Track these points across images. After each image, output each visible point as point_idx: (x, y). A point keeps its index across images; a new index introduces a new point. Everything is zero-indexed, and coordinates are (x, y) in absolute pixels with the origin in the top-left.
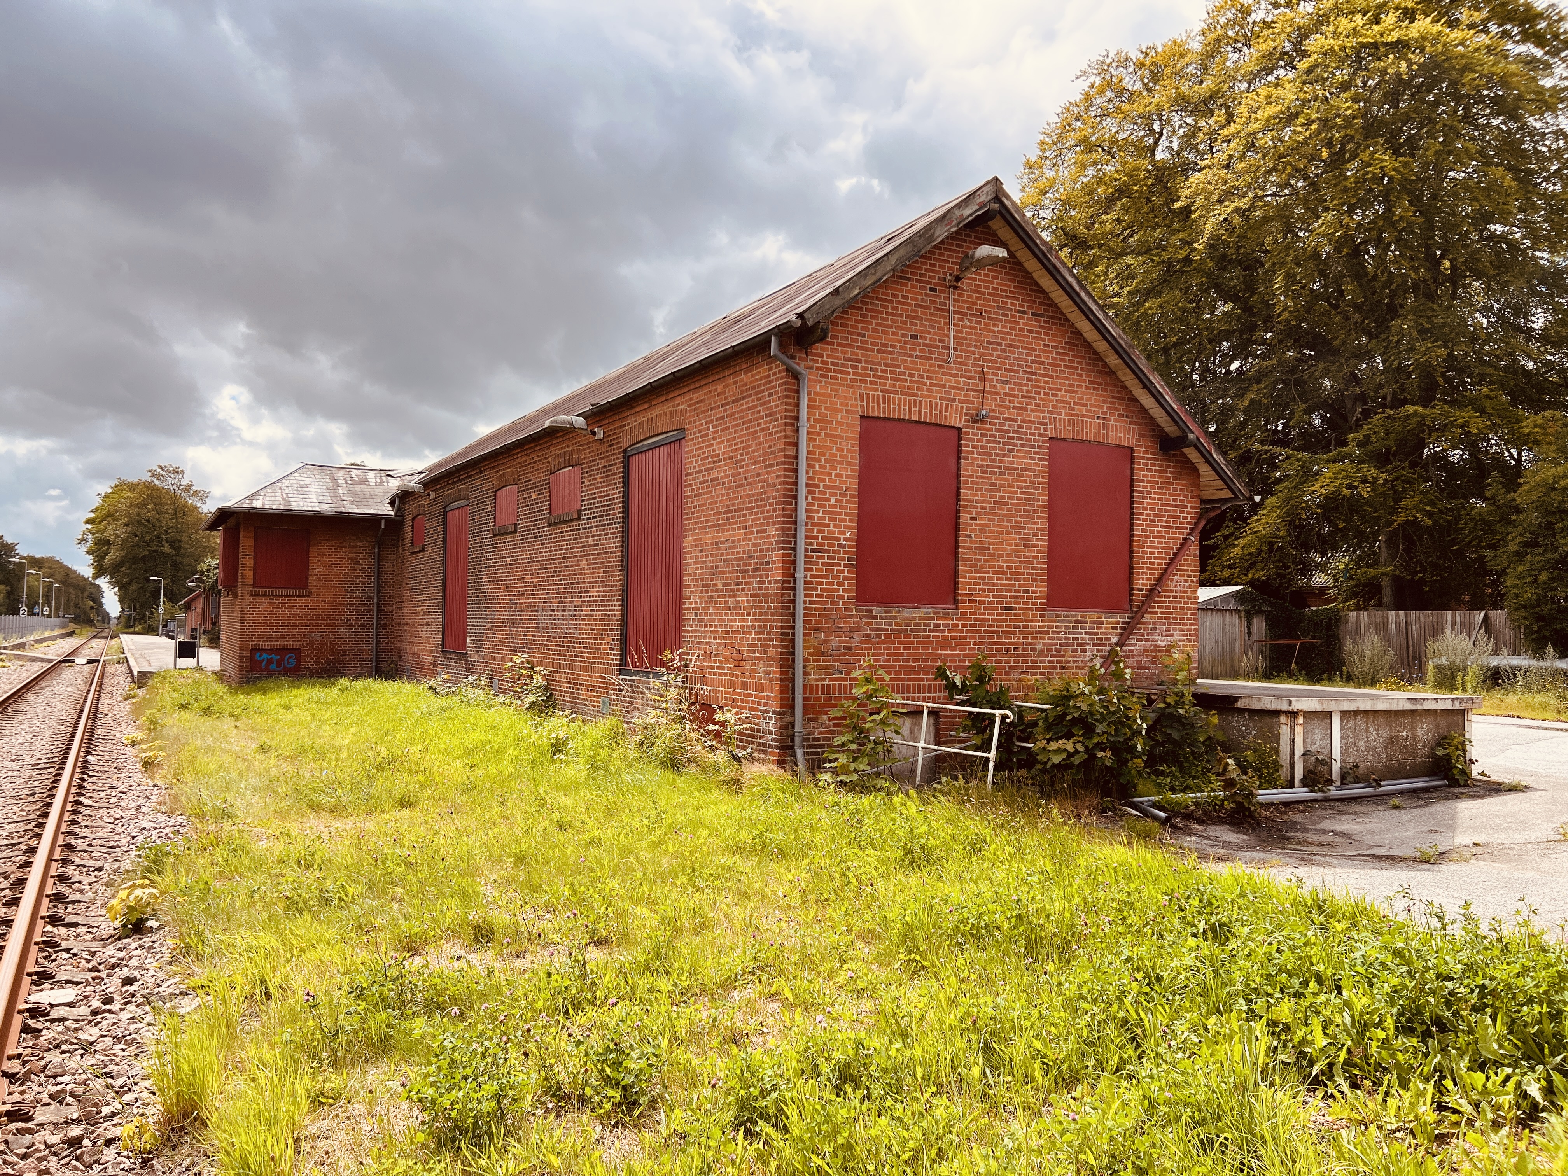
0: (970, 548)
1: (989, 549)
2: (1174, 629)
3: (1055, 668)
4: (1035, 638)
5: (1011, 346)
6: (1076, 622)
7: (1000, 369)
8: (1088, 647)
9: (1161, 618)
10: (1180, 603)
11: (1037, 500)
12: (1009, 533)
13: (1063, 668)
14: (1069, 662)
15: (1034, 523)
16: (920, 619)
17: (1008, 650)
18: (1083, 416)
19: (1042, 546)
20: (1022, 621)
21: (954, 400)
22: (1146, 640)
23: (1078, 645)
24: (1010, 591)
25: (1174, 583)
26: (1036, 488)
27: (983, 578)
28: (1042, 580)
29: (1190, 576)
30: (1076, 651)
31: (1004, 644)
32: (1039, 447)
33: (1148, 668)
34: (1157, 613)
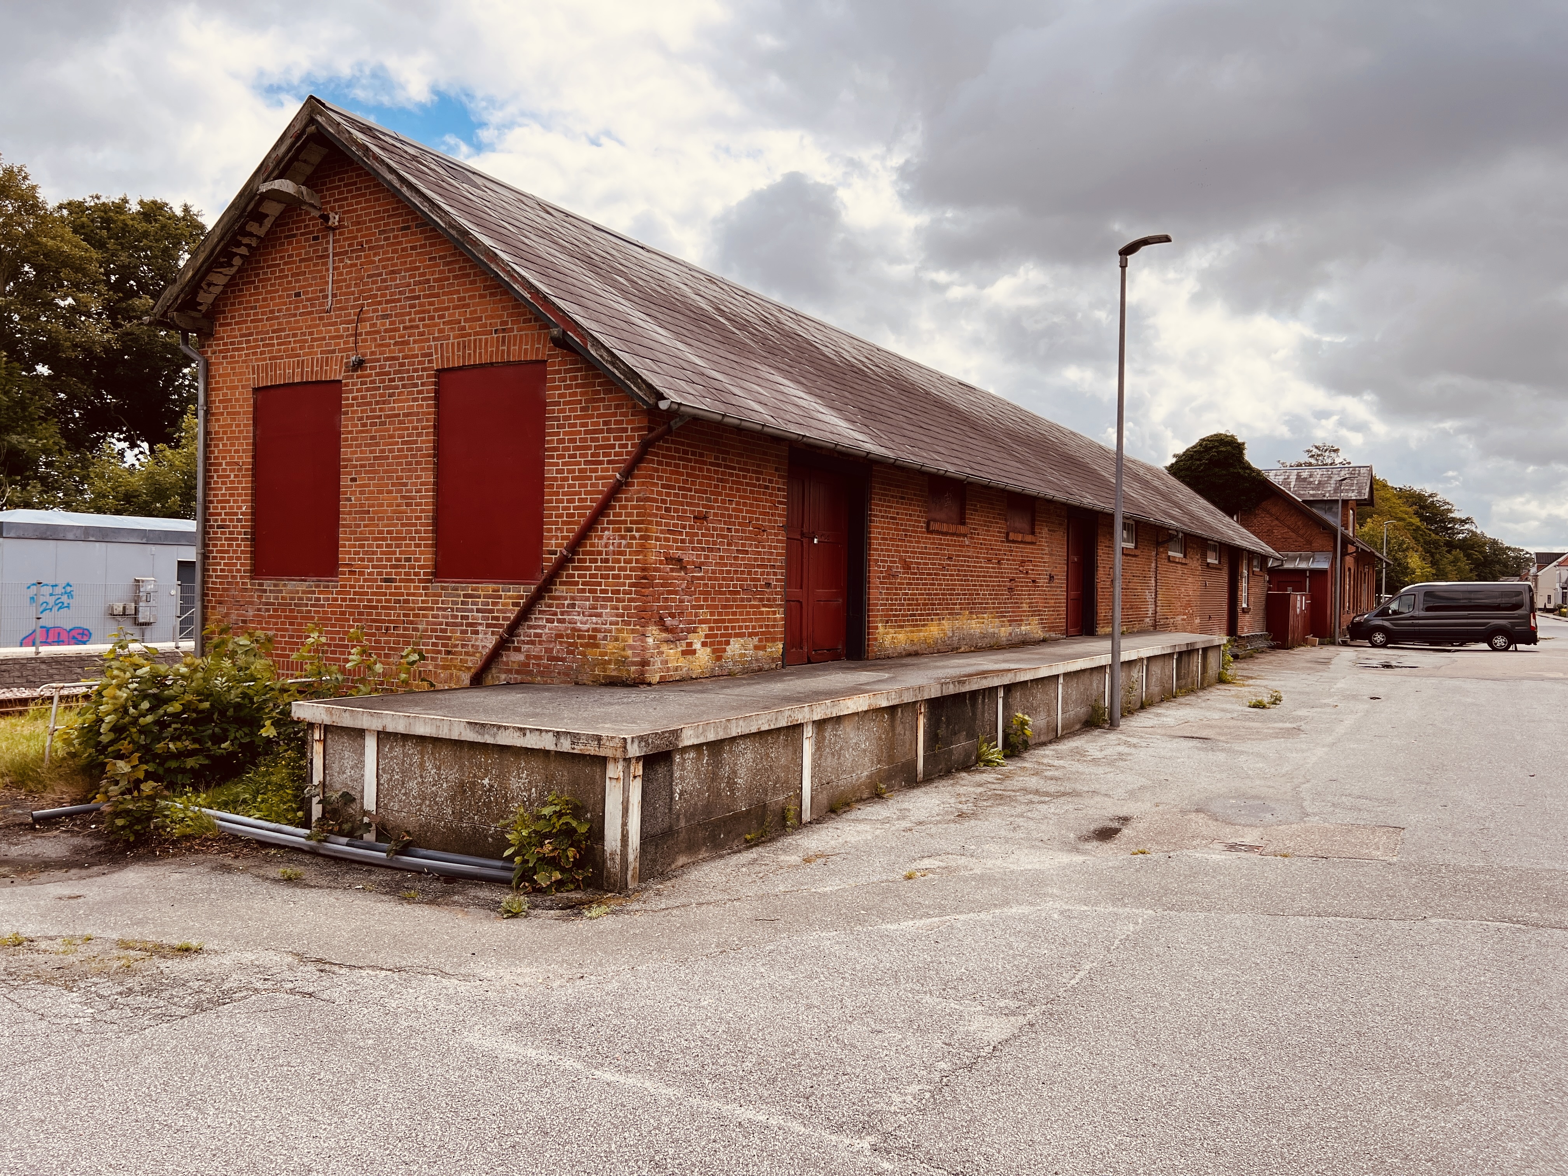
0: (350, 513)
1: (368, 512)
2: (604, 607)
3: (439, 652)
4: (416, 616)
5: (393, 272)
6: (465, 596)
7: (380, 303)
8: (480, 628)
9: (583, 591)
10: (613, 569)
11: (420, 449)
12: (390, 492)
13: (448, 653)
14: (456, 646)
15: (418, 477)
16: (304, 592)
17: (387, 629)
18: (477, 334)
19: (426, 504)
20: (402, 595)
21: (334, 351)
22: (559, 621)
23: (468, 625)
24: (389, 560)
25: (604, 541)
26: (419, 435)
27: (363, 546)
28: (426, 546)
29: (630, 530)
30: (463, 632)
31: (384, 621)
32: (423, 384)
33: (563, 660)
34: (577, 583)
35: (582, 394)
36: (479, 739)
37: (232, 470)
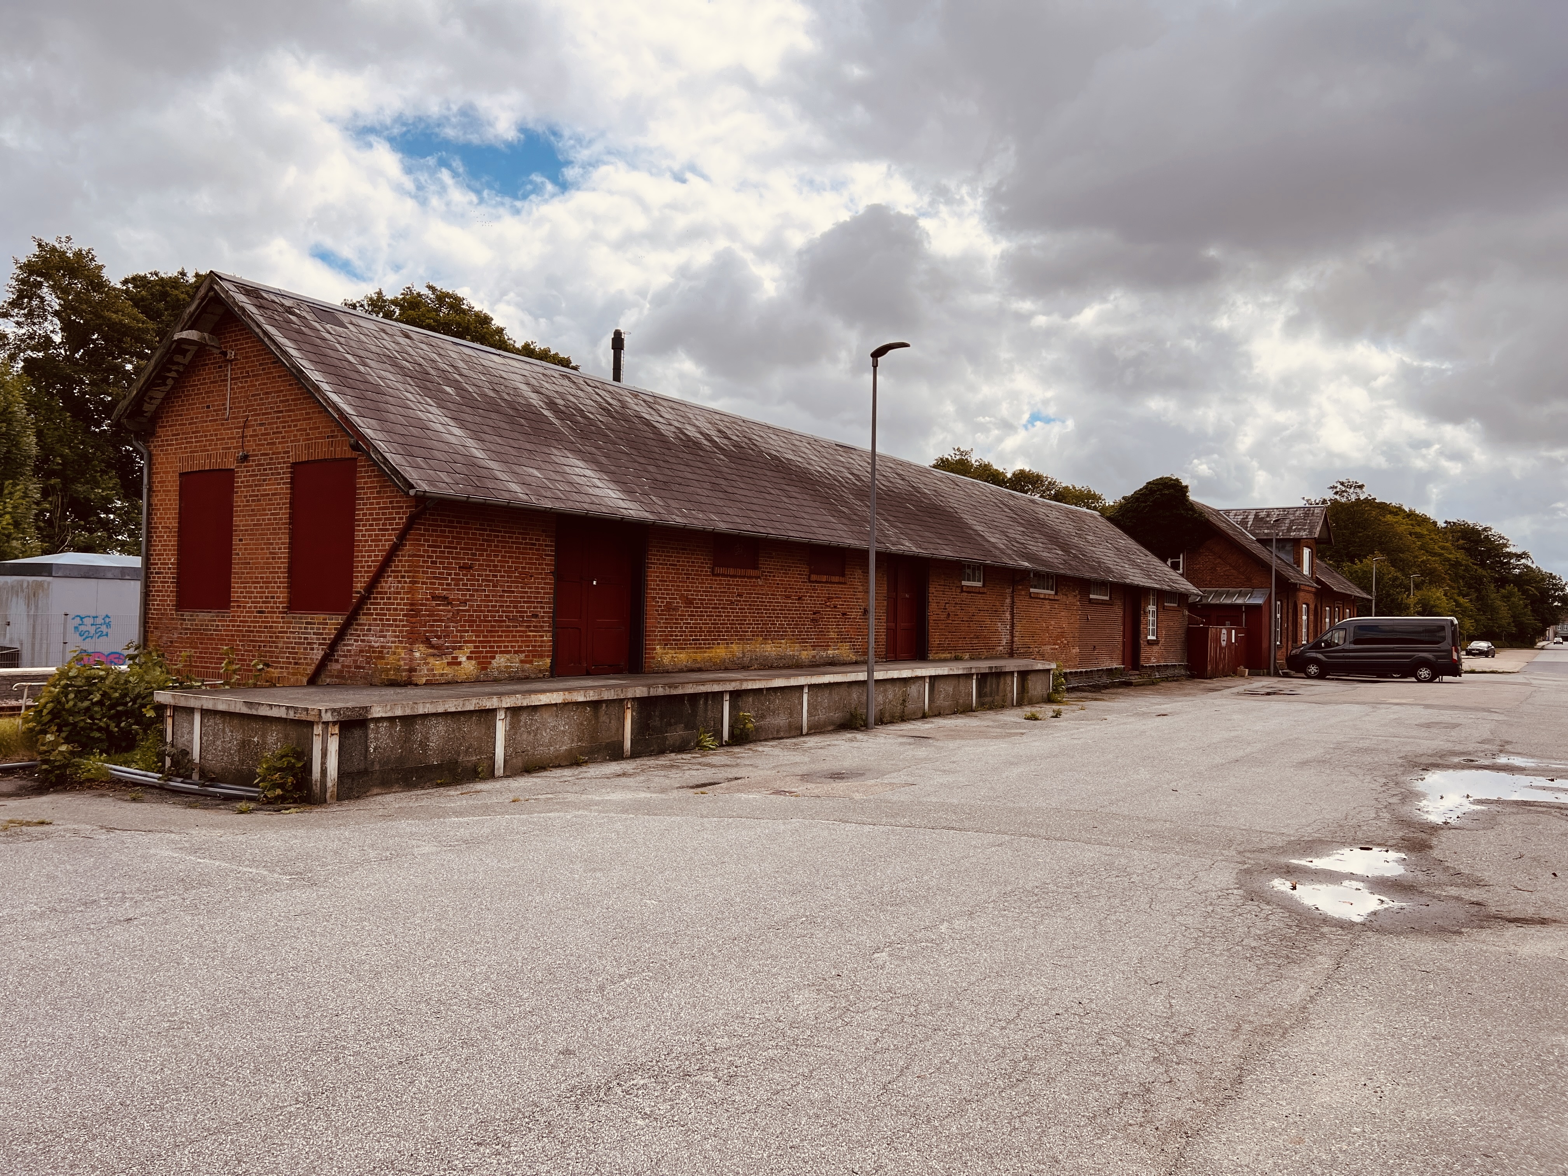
0: (238, 564)
1: (249, 563)
2: (388, 631)
3: (290, 663)
4: (277, 637)
5: (267, 393)
6: (307, 623)
7: (258, 415)
8: (315, 646)
9: (375, 620)
10: (393, 604)
11: (281, 519)
12: (262, 549)
13: (296, 663)
14: (300, 659)
15: (280, 539)
16: (209, 621)
17: (260, 647)
18: (316, 438)
19: (284, 558)
20: (268, 622)
21: (230, 448)
22: (363, 641)
23: (309, 644)
24: (261, 597)
25: (389, 584)
26: (281, 509)
27: (245, 588)
28: (284, 587)
29: (403, 577)
30: (305, 649)
31: (257, 641)
32: (284, 473)
33: (363, 668)
34: (372, 614)
35: (378, 482)
36: (250, 712)
37: (165, 532)
